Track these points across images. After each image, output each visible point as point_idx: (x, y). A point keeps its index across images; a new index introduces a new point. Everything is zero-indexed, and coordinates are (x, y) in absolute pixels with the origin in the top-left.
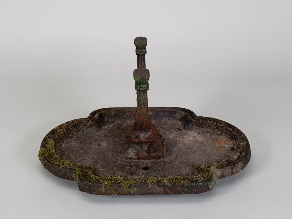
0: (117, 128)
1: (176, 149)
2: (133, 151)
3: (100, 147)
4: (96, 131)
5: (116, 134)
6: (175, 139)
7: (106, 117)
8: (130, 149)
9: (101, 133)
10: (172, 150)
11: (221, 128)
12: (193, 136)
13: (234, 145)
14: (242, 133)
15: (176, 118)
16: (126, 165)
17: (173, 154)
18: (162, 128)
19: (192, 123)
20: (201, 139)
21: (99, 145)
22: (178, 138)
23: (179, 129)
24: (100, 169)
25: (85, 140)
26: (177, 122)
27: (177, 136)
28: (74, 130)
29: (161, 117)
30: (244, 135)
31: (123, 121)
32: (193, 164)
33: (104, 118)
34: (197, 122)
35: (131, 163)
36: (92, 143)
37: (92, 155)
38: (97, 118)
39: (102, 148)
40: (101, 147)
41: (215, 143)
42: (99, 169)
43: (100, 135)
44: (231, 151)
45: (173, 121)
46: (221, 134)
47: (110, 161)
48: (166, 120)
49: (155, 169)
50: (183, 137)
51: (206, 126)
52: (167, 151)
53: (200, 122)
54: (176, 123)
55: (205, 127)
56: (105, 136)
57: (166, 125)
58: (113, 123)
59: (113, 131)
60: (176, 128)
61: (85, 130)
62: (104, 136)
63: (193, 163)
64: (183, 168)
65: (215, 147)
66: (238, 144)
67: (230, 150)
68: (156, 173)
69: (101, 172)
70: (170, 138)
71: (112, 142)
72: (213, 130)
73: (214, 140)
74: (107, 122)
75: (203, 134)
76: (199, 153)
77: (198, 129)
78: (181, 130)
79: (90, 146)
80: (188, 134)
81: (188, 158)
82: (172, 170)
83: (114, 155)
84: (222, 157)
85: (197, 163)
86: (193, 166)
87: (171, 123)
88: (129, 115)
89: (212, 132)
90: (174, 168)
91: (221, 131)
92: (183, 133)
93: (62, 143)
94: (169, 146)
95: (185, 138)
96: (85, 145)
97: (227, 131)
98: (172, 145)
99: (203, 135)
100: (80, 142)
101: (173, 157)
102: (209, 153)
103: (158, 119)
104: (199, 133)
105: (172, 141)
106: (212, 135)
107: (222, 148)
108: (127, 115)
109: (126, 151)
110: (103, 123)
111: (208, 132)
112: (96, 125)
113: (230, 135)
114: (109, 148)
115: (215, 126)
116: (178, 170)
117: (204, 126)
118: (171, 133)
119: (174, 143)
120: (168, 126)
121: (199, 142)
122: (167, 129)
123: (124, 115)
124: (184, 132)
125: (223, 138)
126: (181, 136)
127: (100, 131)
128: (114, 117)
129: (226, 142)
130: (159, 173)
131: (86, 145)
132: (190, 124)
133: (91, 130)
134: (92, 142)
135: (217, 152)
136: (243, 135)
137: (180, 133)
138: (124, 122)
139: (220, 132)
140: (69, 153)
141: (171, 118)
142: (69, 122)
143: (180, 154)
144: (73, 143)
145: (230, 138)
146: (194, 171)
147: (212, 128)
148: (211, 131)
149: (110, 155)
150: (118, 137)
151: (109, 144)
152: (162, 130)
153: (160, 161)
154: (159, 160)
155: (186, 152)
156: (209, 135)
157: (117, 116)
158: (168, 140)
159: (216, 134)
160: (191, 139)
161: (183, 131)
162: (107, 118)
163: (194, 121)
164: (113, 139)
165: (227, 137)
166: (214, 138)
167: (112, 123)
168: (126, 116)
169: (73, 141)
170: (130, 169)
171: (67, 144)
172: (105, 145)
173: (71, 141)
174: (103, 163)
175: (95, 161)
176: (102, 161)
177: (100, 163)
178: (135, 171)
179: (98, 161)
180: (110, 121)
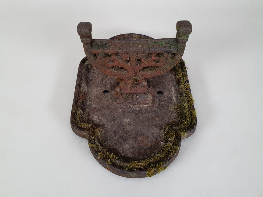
16: (159, 104)
21: (130, 124)
25: (121, 137)
39: (134, 122)
40: (132, 122)
47: (154, 115)
100: (124, 140)
131: (129, 135)
149: (145, 115)
169: (122, 147)
170: (164, 101)
171: (128, 153)
172: (128, 119)
173: (123, 149)
174: (157, 119)
175: (154, 126)
176: (154, 121)
177: (157, 123)
178: (166, 98)
179: (154, 124)
180: (86, 117)
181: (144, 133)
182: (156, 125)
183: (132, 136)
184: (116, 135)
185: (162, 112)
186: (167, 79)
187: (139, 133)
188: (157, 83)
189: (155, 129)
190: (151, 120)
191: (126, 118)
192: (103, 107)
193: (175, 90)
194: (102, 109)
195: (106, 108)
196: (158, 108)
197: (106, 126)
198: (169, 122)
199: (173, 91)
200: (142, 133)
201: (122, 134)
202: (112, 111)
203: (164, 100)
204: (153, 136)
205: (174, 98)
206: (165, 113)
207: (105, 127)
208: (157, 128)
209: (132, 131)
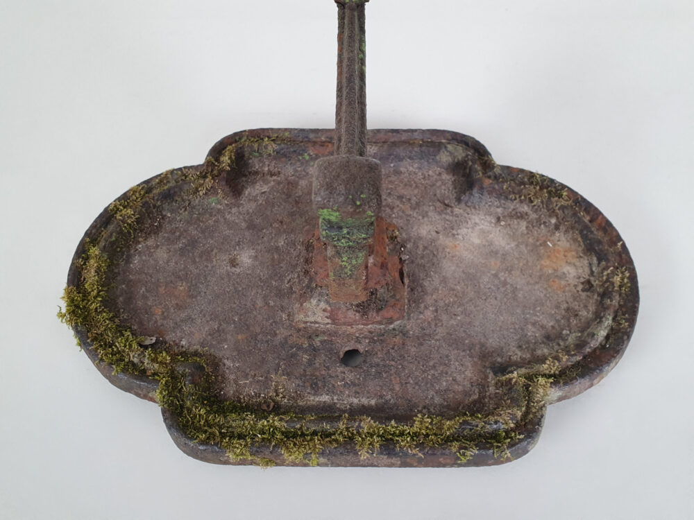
0: (284, 196)
1: (436, 281)
2: (321, 306)
3: (234, 269)
4: (227, 205)
5: (280, 218)
6: (433, 241)
7: (255, 157)
8: (312, 300)
9: (240, 213)
10: (426, 284)
11: (559, 209)
12: (483, 231)
13: (592, 272)
14: (619, 238)
15: (437, 162)
16: (300, 348)
17: (429, 300)
18: (400, 197)
19: (482, 188)
20: (503, 243)
21: (233, 263)
22: (441, 237)
23: (446, 202)
24: (228, 363)
25: (193, 243)
26: (440, 174)
27: (440, 228)
28: (166, 206)
29: (401, 160)
30: (624, 246)
31: (299, 169)
32: (482, 345)
33: (250, 161)
34: (496, 187)
35: (313, 337)
36: (214, 253)
37: (209, 303)
38: (228, 168)
39: (239, 275)
40: (238, 270)
41: (540, 257)
42: (226, 361)
43: (237, 224)
44: (584, 295)
45: (430, 173)
46: (557, 227)
47: (258, 330)
48: (411, 169)
49: (378, 365)
50: (454, 235)
51: (520, 197)
52: (412, 290)
53: (505, 187)
54: (436, 181)
55: (515, 199)
56: (251, 226)
57: (411, 186)
58: (275, 178)
59: (273, 206)
60: (439, 200)
61: (197, 202)
62: (248, 228)
63: (483, 340)
64: (457, 363)
65: (540, 277)
66: (607, 280)
67: (580, 287)
68: (381, 383)
69: (232, 377)
70: (420, 238)
71: (268, 251)
72: (536, 211)
73: (537, 246)
74: (257, 173)
75: (509, 222)
76: (499, 297)
77: (496, 203)
78: (451, 207)
79: (207, 266)
80: (470, 223)
81: (468, 320)
82: (424, 372)
83: (272, 303)
84: (558, 317)
85: (493, 342)
86: (485, 355)
87: (424, 178)
88: (316, 155)
89: (533, 216)
90: (431, 363)
91: (558, 218)
92: (455, 218)
93: (132, 252)
94: (417, 270)
95: (460, 237)
96: (194, 262)
97: (576, 222)
98: (424, 266)
99: (509, 225)
100: (181, 249)
101: (429, 314)
102: (525, 297)
103: (392, 165)
104: (499, 219)
105: (425, 248)
106: (532, 225)
107: (560, 278)
108: (309, 155)
109: (302, 305)
110: (245, 176)
111: (521, 216)
112: (227, 189)
113: (584, 237)
114: (259, 276)
115: (542, 202)
116: (442, 371)
117: (512, 196)
118: (423, 217)
119: (432, 255)
120: (416, 192)
121: (496, 253)
122: (412, 201)
123: (302, 155)
124: (457, 216)
125: (562, 241)
126: (451, 230)
127: (238, 207)
128: (275, 158)
129: (569, 255)
130: (391, 380)
131: (197, 260)
132: (475, 190)
133: (212, 201)
134: (212, 251)
135: (545, 296)
136: (619, 244)
137: (447, 217)
138: (301, 171)
139: (553, 221)
140: (148, 294)
141: (426, 163)
142: (151, 179)
143: (447, 302)
144: (162, 255)
145: (580, 245)
146: (487, 377)
147: (535, 206)
148: (530, 212)
149: (260, 303)
150: (284, 232)
151: (260, 257)
152: (401, 205)
153: (394, 329)
154: (392, 326)
155: (463, 292)
156: (523, 224)
157: (284, 155)
158: (414, 243)
159: (542, 226)
160: (477, 241)
161: (457, 210)
162: (256, 161)
163: (487, 182)
164: (272, 239)
165: (575, 240)
166: (537, 241)
167: (272, 175)
168: (307, 158)
169: (163, 245)
170: (310, 363)
171: (144, 258)
172: (249, 261)
173: (157, 246)
174: (240, 337)
175: (218, 328)
176: (235, 327)
177: (229, 337)
178: (323, 372)
179: (224, 326)
180: (266, 169)
181: (199, 298)
182: (218, 331)
183: (192, 268)
184: (203, 232)
185: (265, 352)
186: (416, 384)
187: (198, 284)
188: (396, 348)
189: (207, 329)
190: (240, 319)
191: (256, 256)
192: (297, 202)
193: (363, 406)
194: (290, 200)
195: (295, 209)
196: (286, 342)
197: (234, 210)
198: (227, 371)
199: (356, 401)
200: (200, 293)
201: (204, 245)
202: (281, 222)
203: (317, 365)
204: (182, 321)
205: (325, 398)
206: (263, 361)
207: (231, 208)
208: (210, 334)
209: (210, 268)
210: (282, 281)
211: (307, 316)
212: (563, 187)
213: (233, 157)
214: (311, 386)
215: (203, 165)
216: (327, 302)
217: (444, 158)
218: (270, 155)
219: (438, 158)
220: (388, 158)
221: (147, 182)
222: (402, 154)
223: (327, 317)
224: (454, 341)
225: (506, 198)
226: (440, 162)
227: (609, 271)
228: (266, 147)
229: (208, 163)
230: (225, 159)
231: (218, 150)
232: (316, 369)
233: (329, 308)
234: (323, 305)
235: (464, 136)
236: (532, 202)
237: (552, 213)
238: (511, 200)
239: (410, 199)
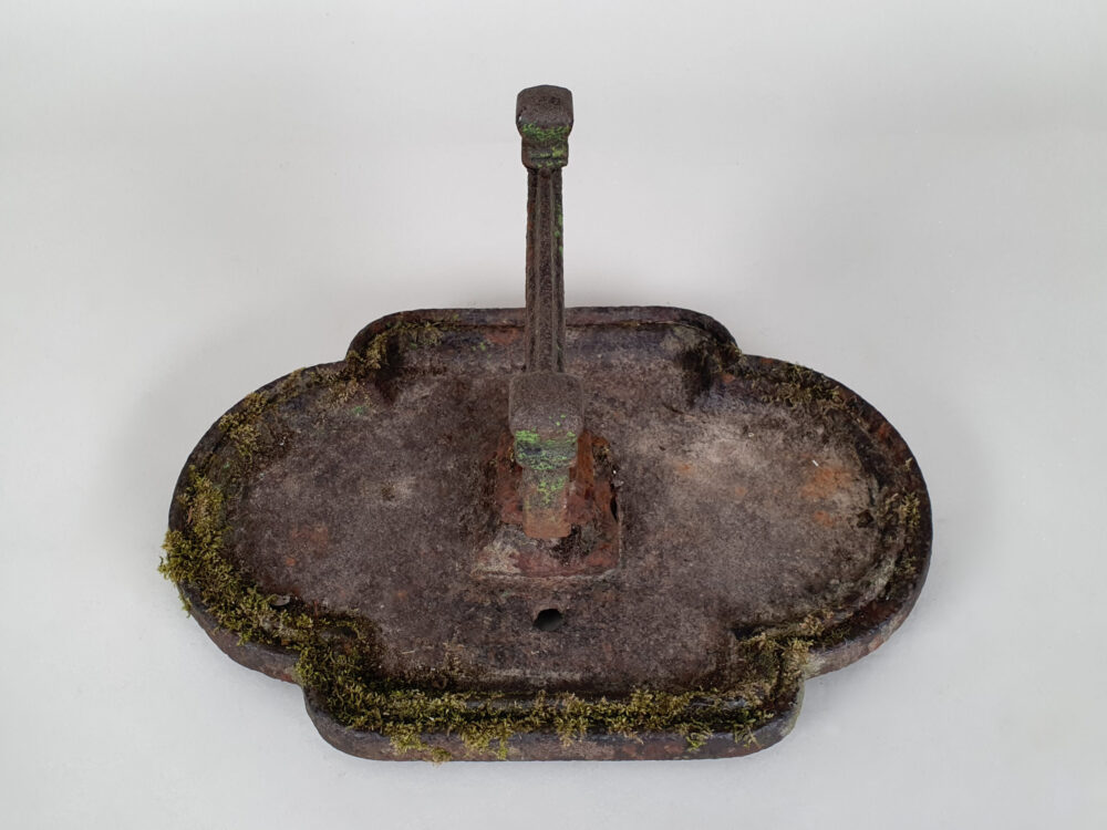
0: (451, 402)
1: (661, 514)
2: (506, 550)
3: (388, 503)
4: (376, 415)
5: (448, 433)
6: (656, 460)
7: (413, 349)
8: (495, 543)
9: (394, 427)
10: (647, 519)
11: (827, 415)
12: (724, 446)
13: (872, 500)
14: (908, 453)
15: (661, 352)
16: (479, 607)
17: (651, 541)
18: (611, 400)
19: (722, 387)
20: (751, 463)
21: (387, 494)
22: (667, 455)
23: (674, 406)
24: (386, 628)
25: (333, 469)
26: (665, 367)
27: (666, 442)
28: (294, 419)
29: (612, 349)
30: (914, 464)
31: (472, 364)
32: (722, 600)
33: (406, 355)
34: (741, 384)
35: (497, 592)
36: (361, 481)
37: (358, 550)
38: (378, 366)
39: (395, 510)
40: (393, 504)
41: (801, 481)
42: (382, 626)
43: (390, 441)
44: (860, 531)
45: (652, 366)
46: (825, 440)
47: (424, 585)
48: (626, 360)
49: (584, 628)
50: (685, 452)
51: (775, 398)
52: (629, 527)
53: (753, 385)
54: (661, 377)
55: (769, 401)
56: (410, 445)
57: (625, 385)
58: (439, 376)
59: (438, 417)
60: (664, 404)
61: (335, 412)
62: (405, 447)
63: (723, 593)
64: (688, 625)
65: (801, 508)
66: (890, 511)
67: (855, 522)
68: (587, 652)
69: (392, 646)
70: (639, 457)
71: (433, 478)
72: (796, 418)
73: (797, 466)
74: (414, 370)
75: (759, 433)
76: (745, 535)
77: (742, 407)
78: (681, 413)
79: (352, 500)
80: (706, 435)
81: (703, 567)
82: (644, 636)
83: (440, 548)
84: (825, 562)
85: (736, 596)
86: (725, 613)
87: (644, 373)
88: (496, 344)
89: (793, 424)
90: (654, 625)
91: (826, 427)
92: (685, 429)
93: (251, 482)
94: (634, 501)
95: (693, 454)
96: (336, 495)
97: (850, 432)
98: (644, 495)
99: (760, 437)
100: (317, 477)
101: (651, 559)
102: (780, 536)
103: (600, 356)
104: (746, 430)
105: (646, 470)
106: (790, 437)
107: (828, 509)
108: (486, 344)
109: (481, 549)
110: (400, 375)
111: (777, 425)
112: (377, 394)
113: (861, 452)
114: (423, 511)
115: (804, 405)
116: (668, 635)
117: (764, 397)
118: (643, 428)
119: (656, 477)
120: (633, 392)
121: (742, 476)
122: (628, 406)
123: (476, 344)
124: (688, 425)
125: (833, 458)
126: (680, 445)
127: (392, 418)
128: (439, 350)
129: (842, 477)
130: (601, 648)
131: (339, 492)
132: (713, 390)
133: (356, 411)
134: (359, 479)
135: (808, 533)
136: (908, 462)
137: (676, 427)
138: (475, 366)
139: (821, 431)
140: (275, 540)
141: (646, 353)
142: (275, 383)
143: (675, 543)
144: (292, 486)
145: (856, 464)
146: (727, 642)
147: (794, 410)
148: (788, 419)
149: (424, 548)
150: (454, 451)
151: (422, 486)
152: (611, 412)
153: (604, 581)
154: (601, 577)
155: (697, 530)
156: (780, 436)
157: (452, 346)
158: (631, 463)
159: (805, 438)
160: (716, 460)
161: (688, 418)
162: (414, 354)
163: (729, 379)
164: (438, 461)
165: (850, 457)
166: (799, 458)
167: (435, 373)
168: (483, 348)
169: (292, 471)
170: (494, 627)
171: (268, 490)
172: (408, 492)
173: (286, 475)
174: (400, 594)
175: (371, 582)
176: (393, 581)
177: (386, 594)
178: (511, 639)
179: (379, 579)
180: (428, 364)
181: (343, 543)
182: (371, 586)
183: (332, 502)
184: (345, 453)
185: (434, 613)
186: (634, 652)
187: (342, 525)
188: (607, 605)
189: (355, 583)
190: (399, 570)
191: (417, 485)
192: (470, 410)
193: (565, 681)
194: (461, 407)
195: (467, 419)
196: (462, 600)
197: (386, 423)
198: (385, 639)
199: (555, 675)
200: (345, 536)
201: (347, 472)
202: (450, 438)
203: (503, 629)
204: (322, 574)
205: (515, 672)
206: (432, 624)
207: (381, 420)
208: (360, 591)
209: (356, 502)
210: (454, 519)
211: (488, 564)
212: (833, 383)
213: (384, 350)
214: (496, 656)
215: (344, 362)
216: (515, 545)
217: (671, 345)
218: (433, 346)
219: (662, 345)
220: (593, 348)
221: (268, 387)
222: (613, 341)
223: (515, 566)
224: (684, 595)
225: (756, 400)
226: (664, 351)
227: (893, 499)
228: (428, 336)
229: (350, 359)
230: (374, 354)
231: (362, 341)
232: (501, 634)
233: (518, 553)
234: (509, 549)
235: (698, 315)
236: (791, 405)
237: (818, 420)
238: (763, 402)
239: (624, 403)
